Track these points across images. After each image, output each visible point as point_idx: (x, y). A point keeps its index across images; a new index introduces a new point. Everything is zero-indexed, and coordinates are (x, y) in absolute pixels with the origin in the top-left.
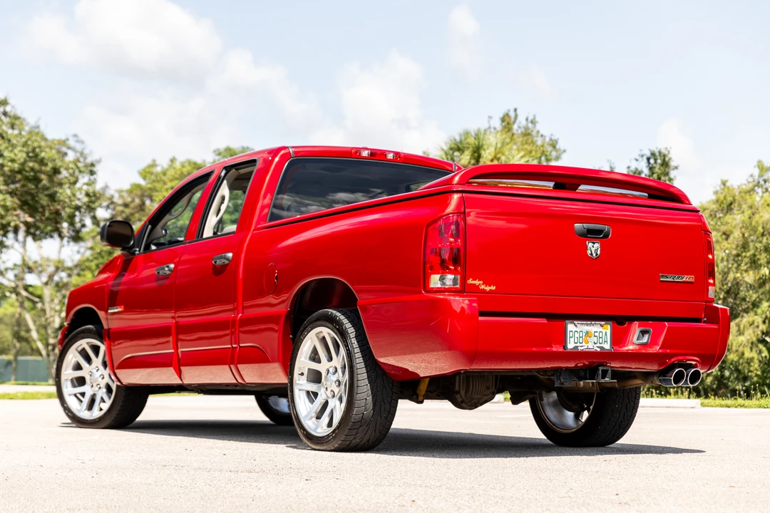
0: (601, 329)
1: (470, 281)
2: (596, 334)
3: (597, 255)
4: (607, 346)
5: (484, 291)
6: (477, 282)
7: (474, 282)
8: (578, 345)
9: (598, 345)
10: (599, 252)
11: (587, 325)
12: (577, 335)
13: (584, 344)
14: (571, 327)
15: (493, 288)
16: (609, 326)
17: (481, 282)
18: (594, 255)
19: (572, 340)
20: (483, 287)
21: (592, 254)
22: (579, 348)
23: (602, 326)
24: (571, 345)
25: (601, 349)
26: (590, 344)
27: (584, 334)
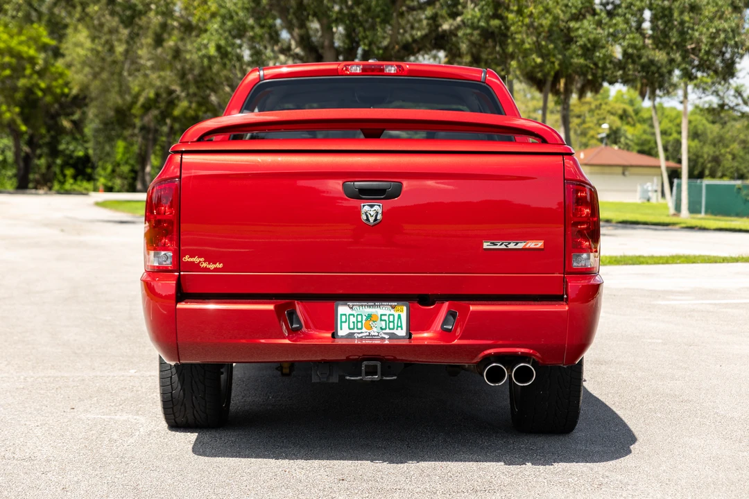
0: (392, 312)
1: (187, 259)
2: (383, 318)
3: (376, 220)
4: (402, 332)
5: (207, 270)
6: (196, 260)
7: (192, 260)
8: (355, 331)
9: (387, 331)
10: (379, 217)
11: (370, 306)
12: (352, 319)
13: (364, 330)
14: (343, 310)
15: (220, 266)
16: (405, 308)
17: (202, 259)
18: (372, 219)
19: (345, 326)
20: (204, 265)
21: (368, 219)
22: (356, 335)
23: (393, 307)
24: (343, 331)
25: (392, 336)
26: (375, 329)
27: (364, 318)
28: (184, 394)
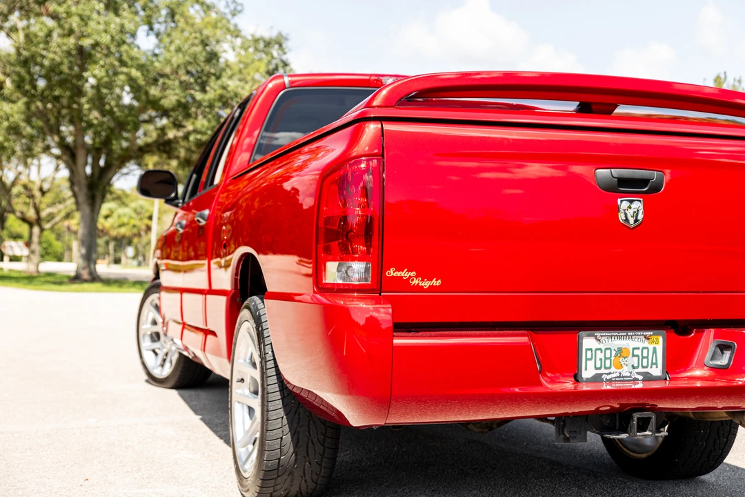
0: (646, 344)
1: (392, 273)
2: (636, 352)
3: (636, 220)
4: (657, 371)
5: (419, 288)
6: (404, 274)
7: (399, 274)
8: (603, 371)
9: (640, 370)
10: (640, 217)
11: (619, 337)
12: (600, 355)
13: (613, 369)
14: (588, 342)
15: (436, 283)
16: (661, 339)
17: (413, 274)
18: (632, 221)
19: (591, 364)
20: (416, 282)
21: (627, 220)
22: (604, 377)
23: (647, 338)
24: (588, 372)
25: (648, 377)
26: (625, 368)
27: (614, 353)
28: (296, 460)
